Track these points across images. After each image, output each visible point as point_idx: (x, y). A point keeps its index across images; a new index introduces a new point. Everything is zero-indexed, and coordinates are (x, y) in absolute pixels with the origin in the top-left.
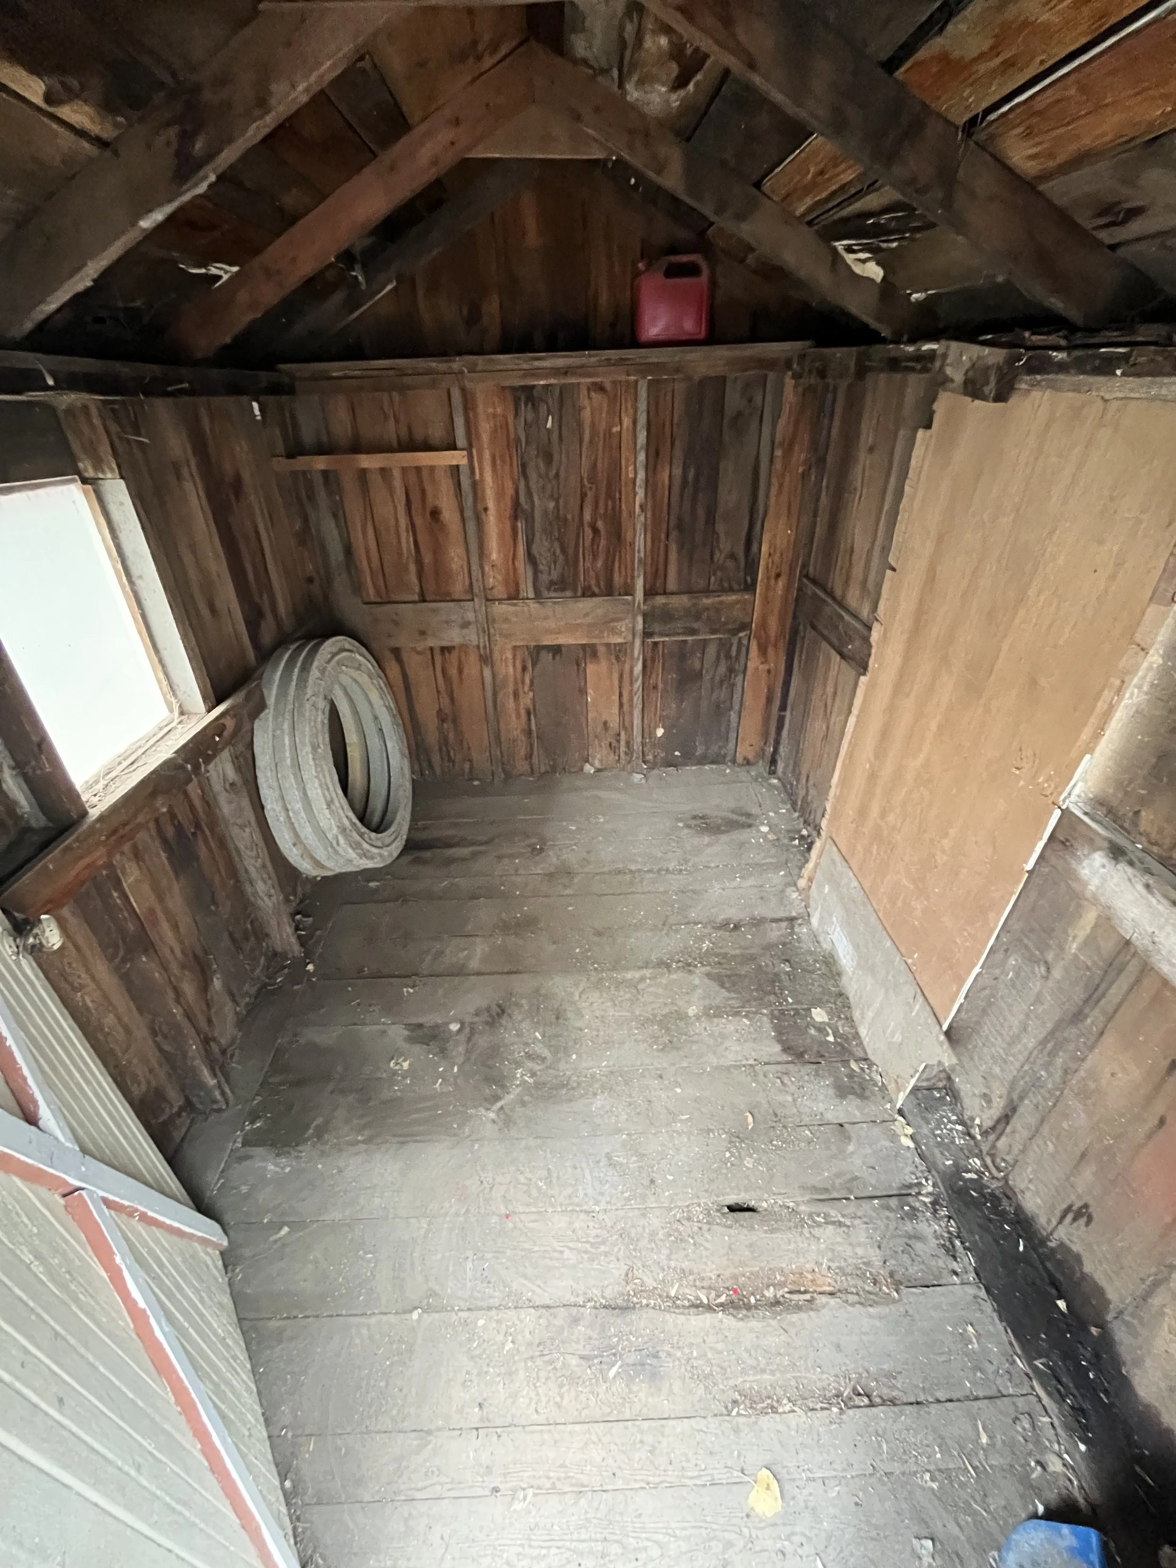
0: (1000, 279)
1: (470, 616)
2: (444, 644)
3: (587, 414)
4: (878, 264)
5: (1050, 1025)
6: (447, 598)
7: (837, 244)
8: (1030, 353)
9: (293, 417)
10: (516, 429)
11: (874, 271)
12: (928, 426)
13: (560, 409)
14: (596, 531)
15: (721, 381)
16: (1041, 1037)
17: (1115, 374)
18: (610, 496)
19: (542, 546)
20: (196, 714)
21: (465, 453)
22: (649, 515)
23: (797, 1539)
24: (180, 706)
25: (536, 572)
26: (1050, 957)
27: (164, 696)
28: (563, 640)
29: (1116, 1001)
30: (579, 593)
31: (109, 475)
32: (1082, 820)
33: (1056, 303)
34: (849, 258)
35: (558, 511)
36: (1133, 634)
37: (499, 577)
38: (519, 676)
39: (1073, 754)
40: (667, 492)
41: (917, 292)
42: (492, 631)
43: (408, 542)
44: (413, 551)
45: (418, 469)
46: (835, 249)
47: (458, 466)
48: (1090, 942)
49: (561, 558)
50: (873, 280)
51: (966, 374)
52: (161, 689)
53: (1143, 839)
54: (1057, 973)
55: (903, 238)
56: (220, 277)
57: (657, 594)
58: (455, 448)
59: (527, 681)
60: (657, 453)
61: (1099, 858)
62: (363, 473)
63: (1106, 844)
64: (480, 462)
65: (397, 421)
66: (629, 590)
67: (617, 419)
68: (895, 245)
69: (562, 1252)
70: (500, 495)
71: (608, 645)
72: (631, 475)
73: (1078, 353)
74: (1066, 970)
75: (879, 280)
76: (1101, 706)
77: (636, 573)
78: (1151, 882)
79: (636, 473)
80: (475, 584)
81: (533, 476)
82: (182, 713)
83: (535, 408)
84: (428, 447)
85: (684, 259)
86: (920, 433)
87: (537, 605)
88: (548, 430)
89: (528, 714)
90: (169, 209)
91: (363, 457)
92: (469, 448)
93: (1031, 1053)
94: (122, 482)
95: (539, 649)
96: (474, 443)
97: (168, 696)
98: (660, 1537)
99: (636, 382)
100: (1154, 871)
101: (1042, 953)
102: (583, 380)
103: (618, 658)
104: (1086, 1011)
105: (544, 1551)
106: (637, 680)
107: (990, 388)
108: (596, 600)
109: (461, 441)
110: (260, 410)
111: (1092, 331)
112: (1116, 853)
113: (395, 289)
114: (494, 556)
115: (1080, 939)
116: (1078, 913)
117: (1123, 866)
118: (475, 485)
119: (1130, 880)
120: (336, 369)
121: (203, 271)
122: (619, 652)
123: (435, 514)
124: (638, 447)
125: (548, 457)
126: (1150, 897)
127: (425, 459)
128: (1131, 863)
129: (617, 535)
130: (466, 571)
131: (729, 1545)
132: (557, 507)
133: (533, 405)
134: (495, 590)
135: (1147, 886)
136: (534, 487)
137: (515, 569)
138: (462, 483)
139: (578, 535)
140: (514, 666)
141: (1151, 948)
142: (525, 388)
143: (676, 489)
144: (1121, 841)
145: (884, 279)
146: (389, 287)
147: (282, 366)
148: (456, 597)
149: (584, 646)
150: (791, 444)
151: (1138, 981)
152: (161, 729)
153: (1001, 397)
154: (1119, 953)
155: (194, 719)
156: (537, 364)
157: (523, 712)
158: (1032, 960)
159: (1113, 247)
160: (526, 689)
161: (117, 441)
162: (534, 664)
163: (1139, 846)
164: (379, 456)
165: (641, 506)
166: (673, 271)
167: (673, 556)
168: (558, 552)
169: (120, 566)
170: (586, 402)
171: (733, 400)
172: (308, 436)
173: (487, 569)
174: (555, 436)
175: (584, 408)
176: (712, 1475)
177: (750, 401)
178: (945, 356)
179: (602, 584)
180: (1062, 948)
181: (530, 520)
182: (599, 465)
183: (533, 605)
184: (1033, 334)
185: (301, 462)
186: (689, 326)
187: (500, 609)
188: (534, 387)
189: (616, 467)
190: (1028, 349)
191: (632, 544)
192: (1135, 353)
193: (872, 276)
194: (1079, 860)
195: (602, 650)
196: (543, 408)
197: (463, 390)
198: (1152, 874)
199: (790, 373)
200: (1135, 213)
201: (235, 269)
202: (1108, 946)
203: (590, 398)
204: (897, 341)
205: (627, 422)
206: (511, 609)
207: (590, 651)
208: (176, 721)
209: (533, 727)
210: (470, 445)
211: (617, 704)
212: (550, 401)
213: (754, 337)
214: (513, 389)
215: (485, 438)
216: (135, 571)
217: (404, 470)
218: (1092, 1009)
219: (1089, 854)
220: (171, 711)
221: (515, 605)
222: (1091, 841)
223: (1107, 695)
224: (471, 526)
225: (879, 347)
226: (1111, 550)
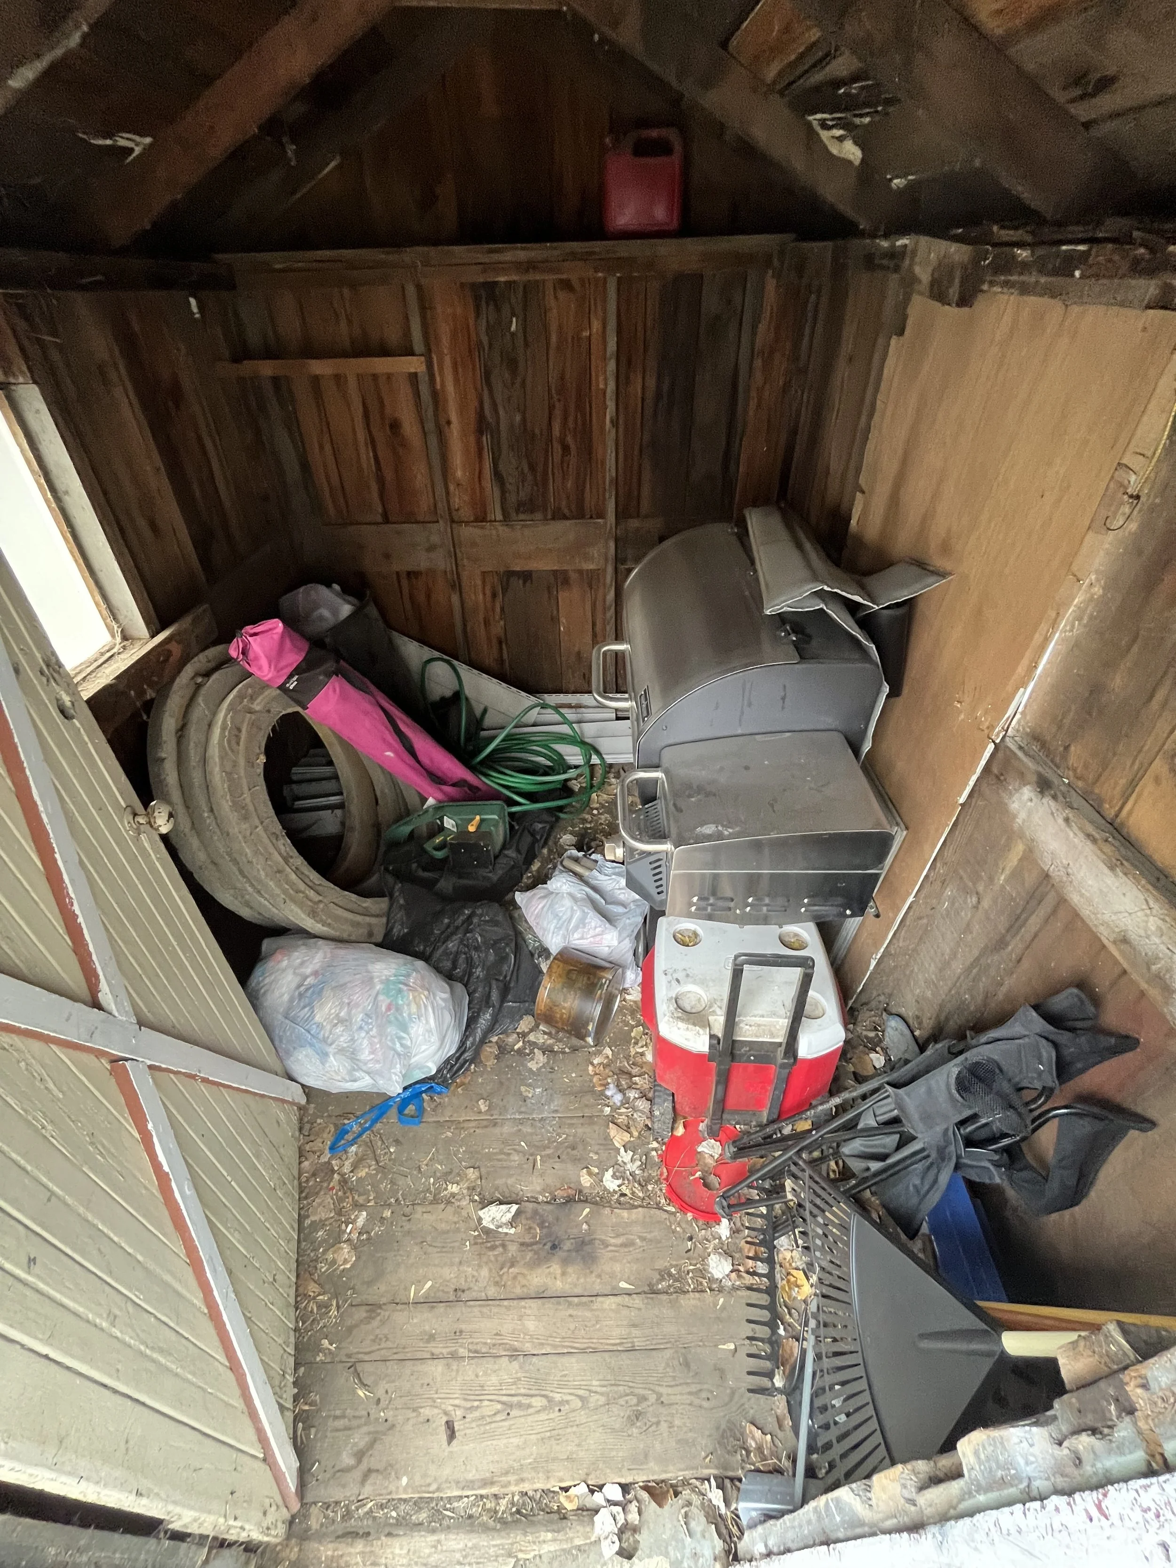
0: (977, 163)
1: (435, 539)
2: (410, 568)
3: (553, 315)
4: (856, 143)
5: (976, 953)
6: (410, 518)
7: (811, 118)
8: (998, 250)
9: (236, 314)
10: (477, 334)
11: (851, 152)
12: (901, 332)
13: (525, 309)
14: (566, 448)
15: (697, 279)
16: (968, 963)
17: (1073, 276)
18: (579, 407)
19: (510, 465)
20: (140, 639)
21: (423, 359)
22: (621, 430)
23: (704, 1395)
24: (122, 631)
25: (503, 492)
26: (981, 888)
27: (104, 620)
28: (534, 565)
29: (1034, 929)
30: (549, 517)
31: (21, 380)
32: (1015, 754)
33: (1023, 191)
34: (824, 135)
35: (525, 426)
36: (1071, 563)
37: (466, 498)
38: (489, 605)
39: (1009, 688)
40: (640, 405)
41: (897, 177)
42: (459, 555)
43: (368, 459)
44: (374, 468)
45: (375, 377)
46: (809, 125)
47: (416, 374)
48: (1017, 874)
49: (530, 477)
50: (850, 162)
51: (932, 275)
52: (100, 611)
53: (1071, 773)
54: (986, 903)
55: (877, 112)
56: (131, 150)
57: (631, 517)
58: (412, 354)
59: (498, 610)
60: (629, 362)
61: (1027, 792)
62: (316, 380)
63: (1034, 778)
64: (441, 369)
65: (350, 322)
66: (601, 515)
67: (586, 321)
68: (867, 120)
69: (509, 1154)
70: (462, 409)
71: (580, 572)
72: (602, 386)
73: (1041, 251)
74: (995, 901)
75: (857, 162)
76: (1038, 638)
77: (607, 495)
78: (1070, 815)
79: (606, 384)
80: (440, 505)
81: (498, 386)
82: (125, 638)
83: (498, 309)
84: (385, 351)
85: (654, 133)
86: (894, 341)
87: (505, 528)
88: (513, 335)
89: (500, 643)
90: (40, 65)
91: (313, 362)
92: (428, 355)
93: (959, 978)
94: (34, 386)
95: (510, 574)
96: (433, 348)
97: (109, 620)
98: (581, 1392)
99: (605, 279)
100: (1075, 806)
101: (974, 884)
102: (546, 277)
103: (591, 587)
104: (1008, 938)
105: (476, 1404)
106: (609, 609)
107: (954, 292)
108: (568, 523)
109: (418, 344)
110: (199, 307)
111: (1059, 224)
112: (1044, 786)
113: (339, 167)
114: (459, 474)
115: (1007, 872)
116: (1008, 847)
117: (1047, 800)
118: (435, 395)
119: (1052, 814)
120: (278, 260)
121: (109, 142)
122: (591, 579)
123: (395, 426)
124: (608, 354)
125: (512, 364)
126: (1068, 829)
127: (381, 365)
128: (1054, 797)
129: (588, 451)
130: (430, 489)
131: (644, 1398)
132: (524, 420)
133: (496, 306)
134: (462, 511)
135: (1067, 820)
136: (499, 399)
137: (482, 489)
138: (421, 393)
139: (547, 451)
140: (484, 594)
141: (1065, 879)
142: (486, 285)
143: (649, 402)
144: (1049, 774)
145: (863, 160)
146: (333, 164)
147: (220, 256)
148: (420, 518)
149: (555, 572)
150: (772, 352)
151: (1054, 912)
152: (102, 654)
153: (964, 301)
154: (1040, 884)
155: (138, 645)
156: (495, 257)
157: (495, 642)
158: (966, 891)
159: (1087, 125)
160: (497, 617)
161: (26, 343)
162: (505, 590)
163: (1066, 781)
164: (330, 361)
165: (612, 421)
166: (642, 149)
167: (647, 475)
168: (526, 470)
169: (43, 481)
170: (553, 303)
171: (711, 303)
172: (253, 337)
173: (452, 487)
174: (520, 342)
175: (551, 309)
176: (633, 1342)
177: (729, 302)
178: (914, 252)
179: (573, 507)
180: (991, 879)
181: (495, 433)
182: (568, 376)
183: (502, 530)
184: (1003, 227)
185: (248, 367)
186: (660, 213)
187: (467, 532)
188: (496, 283)
189: (585, 377)
190: (994, 245)
191: (603, 463)
192: (1094, 250)
193: (851, 157)
194: (1011, 795)
195: (573, 576)
196: (506, 310)
197: (419, 287)
198: (1072, 808)
199: (770, 272)
200: (1106, 83)
201: (148, 140)
202: (1030, 879)
203: (556, 297)
204: (874, 236)
205: (596, 325)
206: (478, 531)
207: (561, 579)
208: (117, 647)
209: (505, 656)
210: (429, 350)
211: (590, 634)
212: (513, 301)
213: (733, 227)
214: (474, 286)
215: (445, 341)
216: (60, 486)
217: (360, 377)
218: (1013, 937)
219: (1020, 788)
220: (113, 636)
221: (482, 528)
222: (1022, 775)
223: (1044, 627)
224: (433, 440)
225: (856, 242)
226: (1057, 473)
